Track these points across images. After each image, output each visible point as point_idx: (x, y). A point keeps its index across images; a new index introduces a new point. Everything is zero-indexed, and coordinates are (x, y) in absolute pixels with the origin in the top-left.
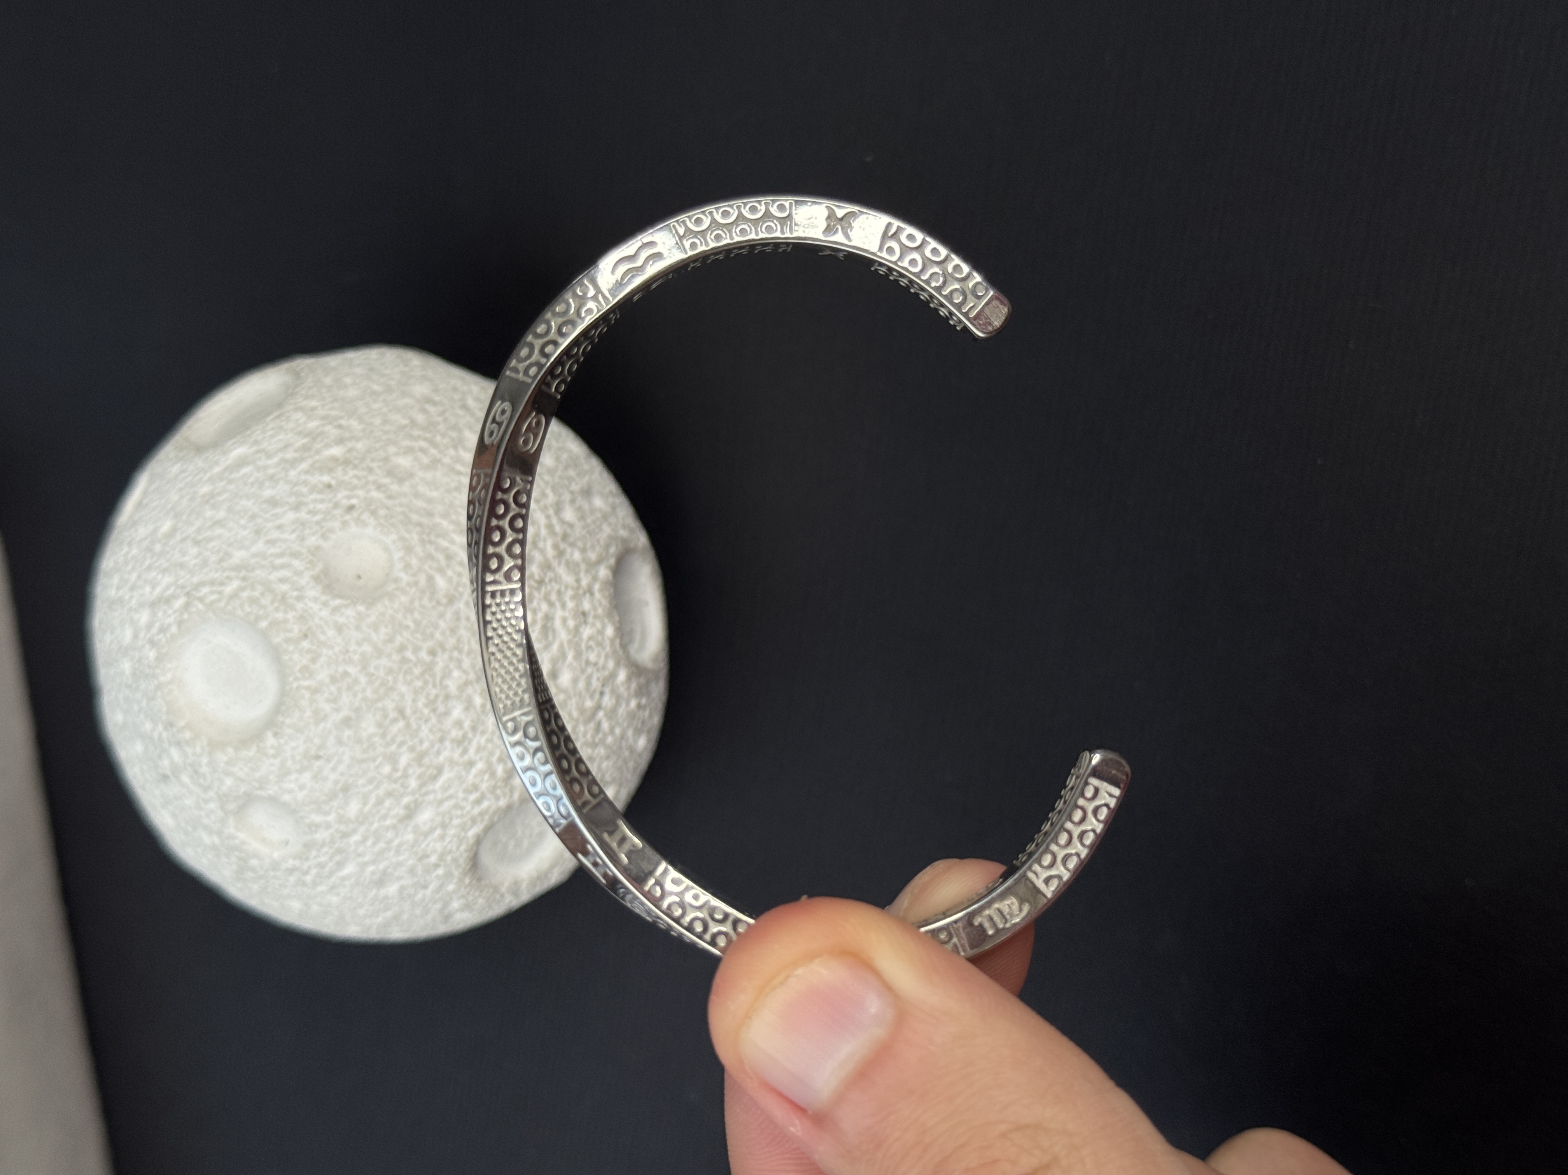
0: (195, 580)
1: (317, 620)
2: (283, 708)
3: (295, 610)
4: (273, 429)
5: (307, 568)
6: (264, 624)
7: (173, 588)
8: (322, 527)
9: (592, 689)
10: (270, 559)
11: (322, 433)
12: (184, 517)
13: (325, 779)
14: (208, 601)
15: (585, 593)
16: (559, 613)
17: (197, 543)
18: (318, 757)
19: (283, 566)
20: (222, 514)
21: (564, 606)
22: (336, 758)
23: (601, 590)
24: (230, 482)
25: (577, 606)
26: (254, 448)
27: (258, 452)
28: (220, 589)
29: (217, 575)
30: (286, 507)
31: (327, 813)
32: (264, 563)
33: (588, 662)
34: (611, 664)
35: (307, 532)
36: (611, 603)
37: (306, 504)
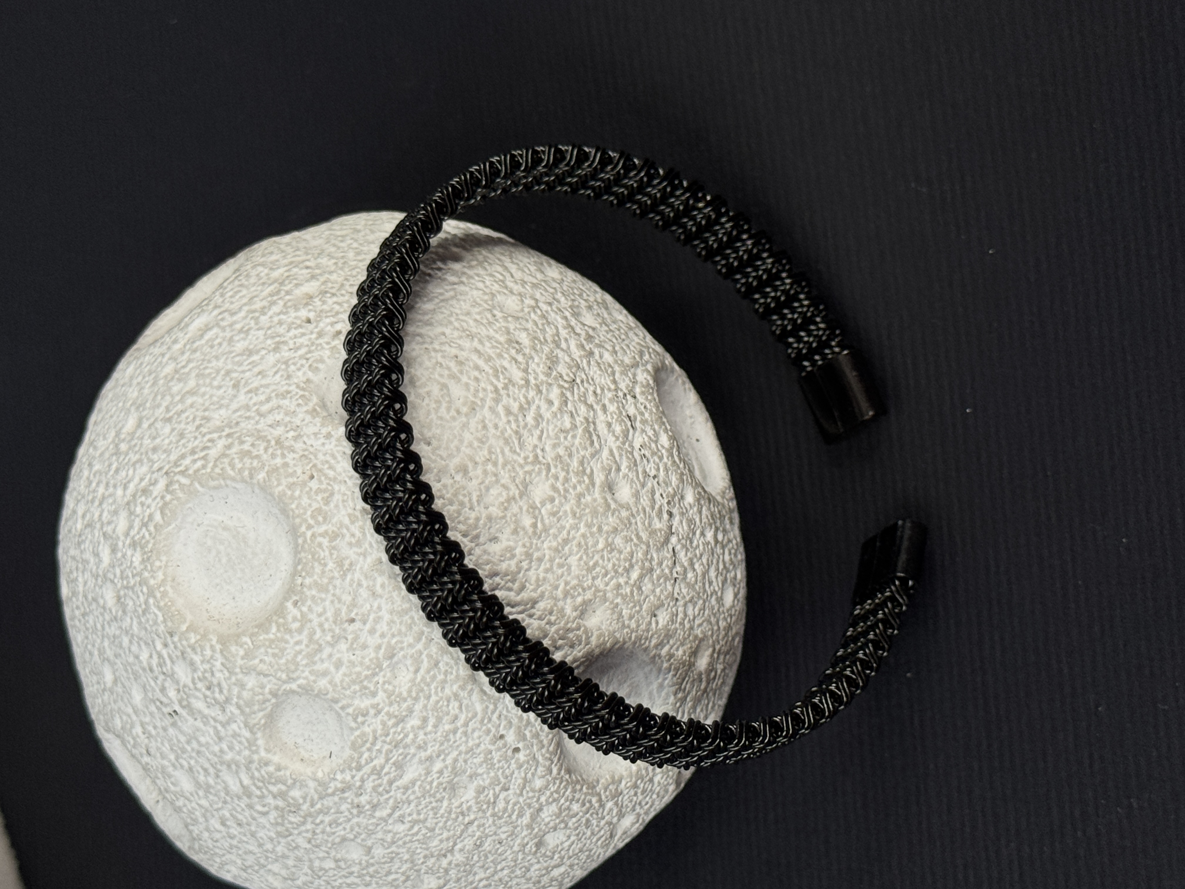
0: (173, 457)
1: (321, 456)
2: (300, 567)
3: (293, 451)
4: (232, 289)
5: (299, 405)
6: (261, 476)
7: (148, 477)
8: (307, 359)
9: (657, 506)
10: (256, 407)
11: (288, 277)
12: (148, 405)
13: (365, 647)
14: (191, 472)
15: (625, 395)
16: (601, 416)
17: (169, 420)
18: (353, 621)
19: (270, 412)
20: (192, 383)
21: (604, 408)
22: (371, 618)
23: (643, 393)
24: (195, 351)
25: (618, 408)
26: (216, 312)
27: (220, 314)
28: (202, 454)
29: (196, 443)
30: (263, 352)
31: (374, 694)
32: (248, 414)
33: (646, 474)
34: (674, 480)
35: (293, 368)
36: (658, 407)
37: (285, 343)
